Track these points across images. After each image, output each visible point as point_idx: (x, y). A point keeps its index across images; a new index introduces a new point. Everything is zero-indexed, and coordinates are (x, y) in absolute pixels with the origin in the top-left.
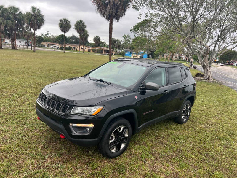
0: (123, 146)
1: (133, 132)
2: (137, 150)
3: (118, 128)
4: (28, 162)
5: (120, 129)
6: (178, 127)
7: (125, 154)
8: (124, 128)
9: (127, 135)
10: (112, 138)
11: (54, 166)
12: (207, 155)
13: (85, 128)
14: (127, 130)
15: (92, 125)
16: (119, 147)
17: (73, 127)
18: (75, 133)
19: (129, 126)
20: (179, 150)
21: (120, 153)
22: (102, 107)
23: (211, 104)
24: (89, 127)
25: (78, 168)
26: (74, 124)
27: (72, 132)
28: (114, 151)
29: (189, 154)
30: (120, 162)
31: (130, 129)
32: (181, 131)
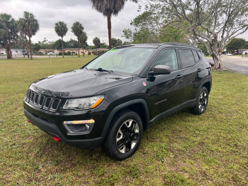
0: (133, 145)
1: (145, 127)
2: (151, 148)
3: (125, 123)
4: (17, 174)
5: (128, 123)
6: (196, 118)
7: (137, 154)
8: (133, 123)
9: (137, 131)
10: (120, 135)
11: (50, 176)
12: (236, 145)
13: (84, 125)
14: (137, 124)
15: (92, 121)
16: (129, 146)
17: (68, 125)
18: (71, 133)
19: (139, 119)
20: (202, 144)
21: (131, 154)
22: (103, 97)
23: (228, 92)
24: (88, 124)
25: (80, 177)
26: (69, 122)
27: (67, 132)
28: (123, 151)
29: (214, 147)
30: (132, 164)
31: (141, 123)
32: (200, 122)
